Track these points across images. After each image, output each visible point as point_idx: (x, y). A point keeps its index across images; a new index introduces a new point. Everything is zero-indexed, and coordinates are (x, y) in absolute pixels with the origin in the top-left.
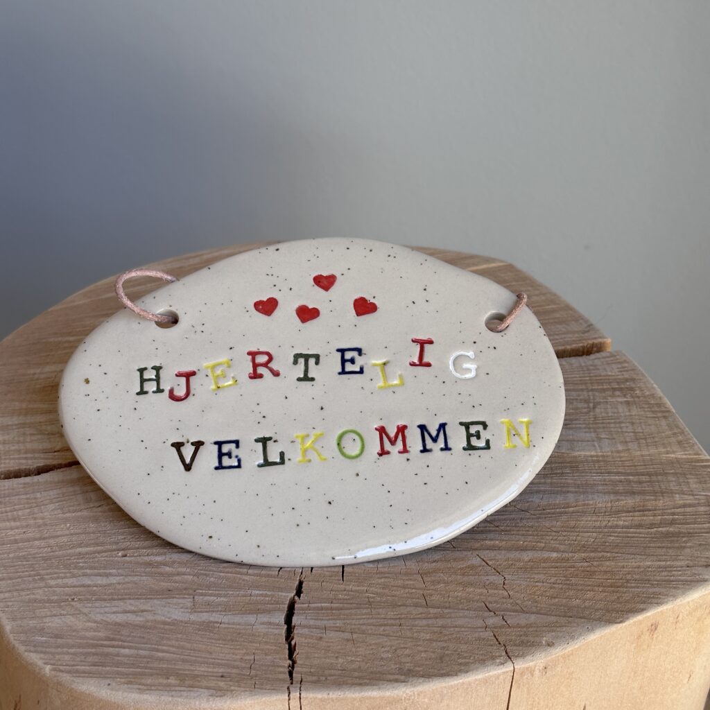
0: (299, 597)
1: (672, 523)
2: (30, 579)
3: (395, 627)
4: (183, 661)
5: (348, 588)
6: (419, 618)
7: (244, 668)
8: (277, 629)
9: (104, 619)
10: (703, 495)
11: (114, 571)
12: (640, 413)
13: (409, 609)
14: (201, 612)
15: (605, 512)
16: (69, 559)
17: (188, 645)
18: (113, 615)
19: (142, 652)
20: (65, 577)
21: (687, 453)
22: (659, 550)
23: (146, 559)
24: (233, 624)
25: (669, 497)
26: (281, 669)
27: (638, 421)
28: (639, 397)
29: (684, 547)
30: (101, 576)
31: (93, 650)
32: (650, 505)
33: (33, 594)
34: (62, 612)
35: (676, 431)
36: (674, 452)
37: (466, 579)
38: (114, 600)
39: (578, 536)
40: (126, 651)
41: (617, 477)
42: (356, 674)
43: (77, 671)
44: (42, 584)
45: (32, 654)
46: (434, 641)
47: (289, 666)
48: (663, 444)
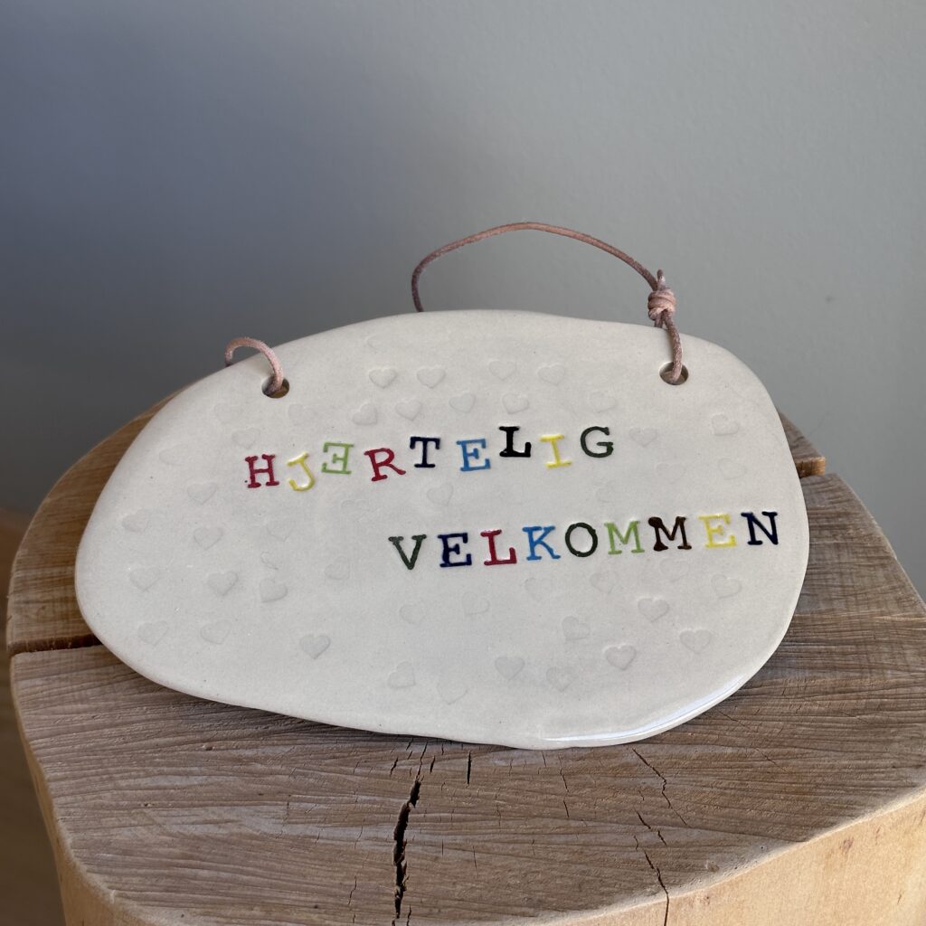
0: (414, 804)
1: (880, 708)
2: (97, 778)
3: (526, 845)
4: (271, 886)
5: (475, 792)
6: (557, 834)
7: (342, 896)
8: (385, 845)
9: (181, 831)
10: (921, 672)
11: (196, 769)
12: (852, 560)
13: (545, 821)
14: (297, 823)
15: (797, 694)
16: (145, 753)
17: (278, 866)
18: (191, 826)
19: (224, 875)
20: (139, 777)
21: (907, 614)
22: (860, 745)
23: (235, 753)
24: (333, 839)
25: (878, 674)
26: (386, 898)
27: (848, 571)
28: (852, 538)
29: (892, 741)
30: (180, 775)
31: (166, 871)
32: (854, 684)
33: (100, 798)
34: (133, 822)
35: (895, 584)
36: (890, 613)
37: (618, 781)
38: (194, 807)
39: (761, 725)
40: (205, 873)
41: (816, 647)
42: (476, 905)
43: (147, 899)
44: (110, 785)
45: (94, 876)
46: (572, 863)
47: (398, 894)
48: (878, 602)
